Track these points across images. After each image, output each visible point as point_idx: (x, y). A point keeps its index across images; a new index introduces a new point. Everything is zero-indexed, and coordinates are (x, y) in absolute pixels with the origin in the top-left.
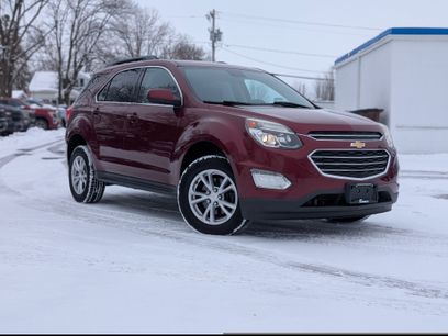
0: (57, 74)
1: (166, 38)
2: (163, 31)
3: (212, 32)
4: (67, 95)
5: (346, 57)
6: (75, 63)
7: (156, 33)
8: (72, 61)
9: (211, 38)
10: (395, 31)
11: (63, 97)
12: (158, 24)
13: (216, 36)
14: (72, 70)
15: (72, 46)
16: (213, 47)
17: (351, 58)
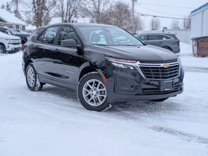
5: (196, 10)
8: (68, 12)
14: (68, 17)
15: (68, 5)
17: (199, 11)
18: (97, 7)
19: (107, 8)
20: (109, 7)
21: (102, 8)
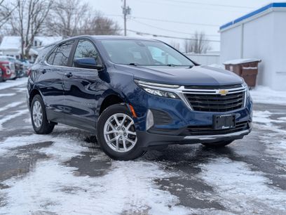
0: (20, 38)
1: (87, 13)
2: (85, 8)
3: (124, 9)
4: (27, 52)
5: (231, 24)
6: (32, 30)
7: (80, 10)
8: (30, 28)
9: (124, 12)
10: (275, 5)
11: (24, 53)
12: (81, 4)
13: (127, 11)
14: (30, 35)
15: (30, 18)
16: (125, 19)
17: (236, 24)
18: (67, 24)
19: (81, 24)
20: (83, 23)
21: (74, 25)
